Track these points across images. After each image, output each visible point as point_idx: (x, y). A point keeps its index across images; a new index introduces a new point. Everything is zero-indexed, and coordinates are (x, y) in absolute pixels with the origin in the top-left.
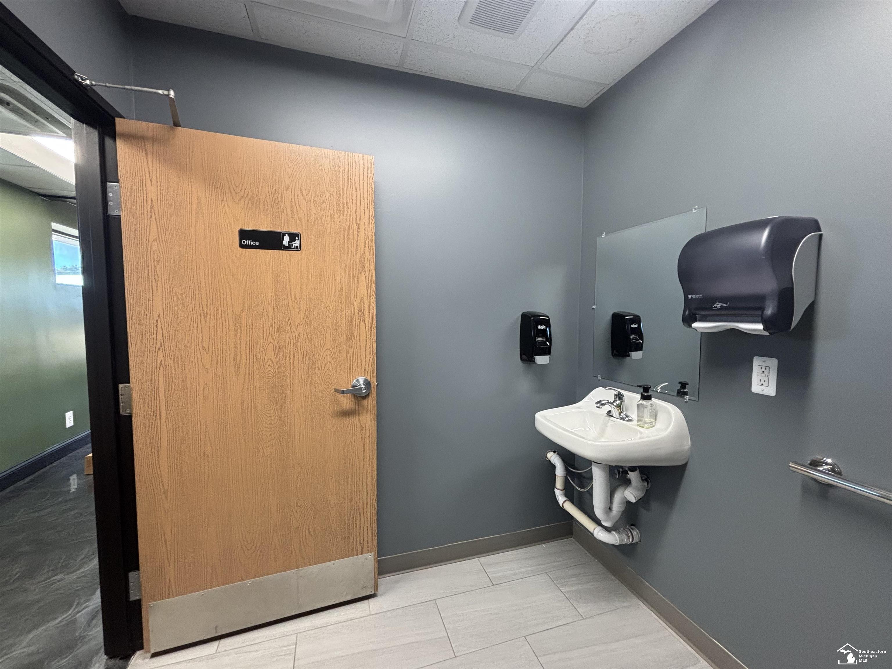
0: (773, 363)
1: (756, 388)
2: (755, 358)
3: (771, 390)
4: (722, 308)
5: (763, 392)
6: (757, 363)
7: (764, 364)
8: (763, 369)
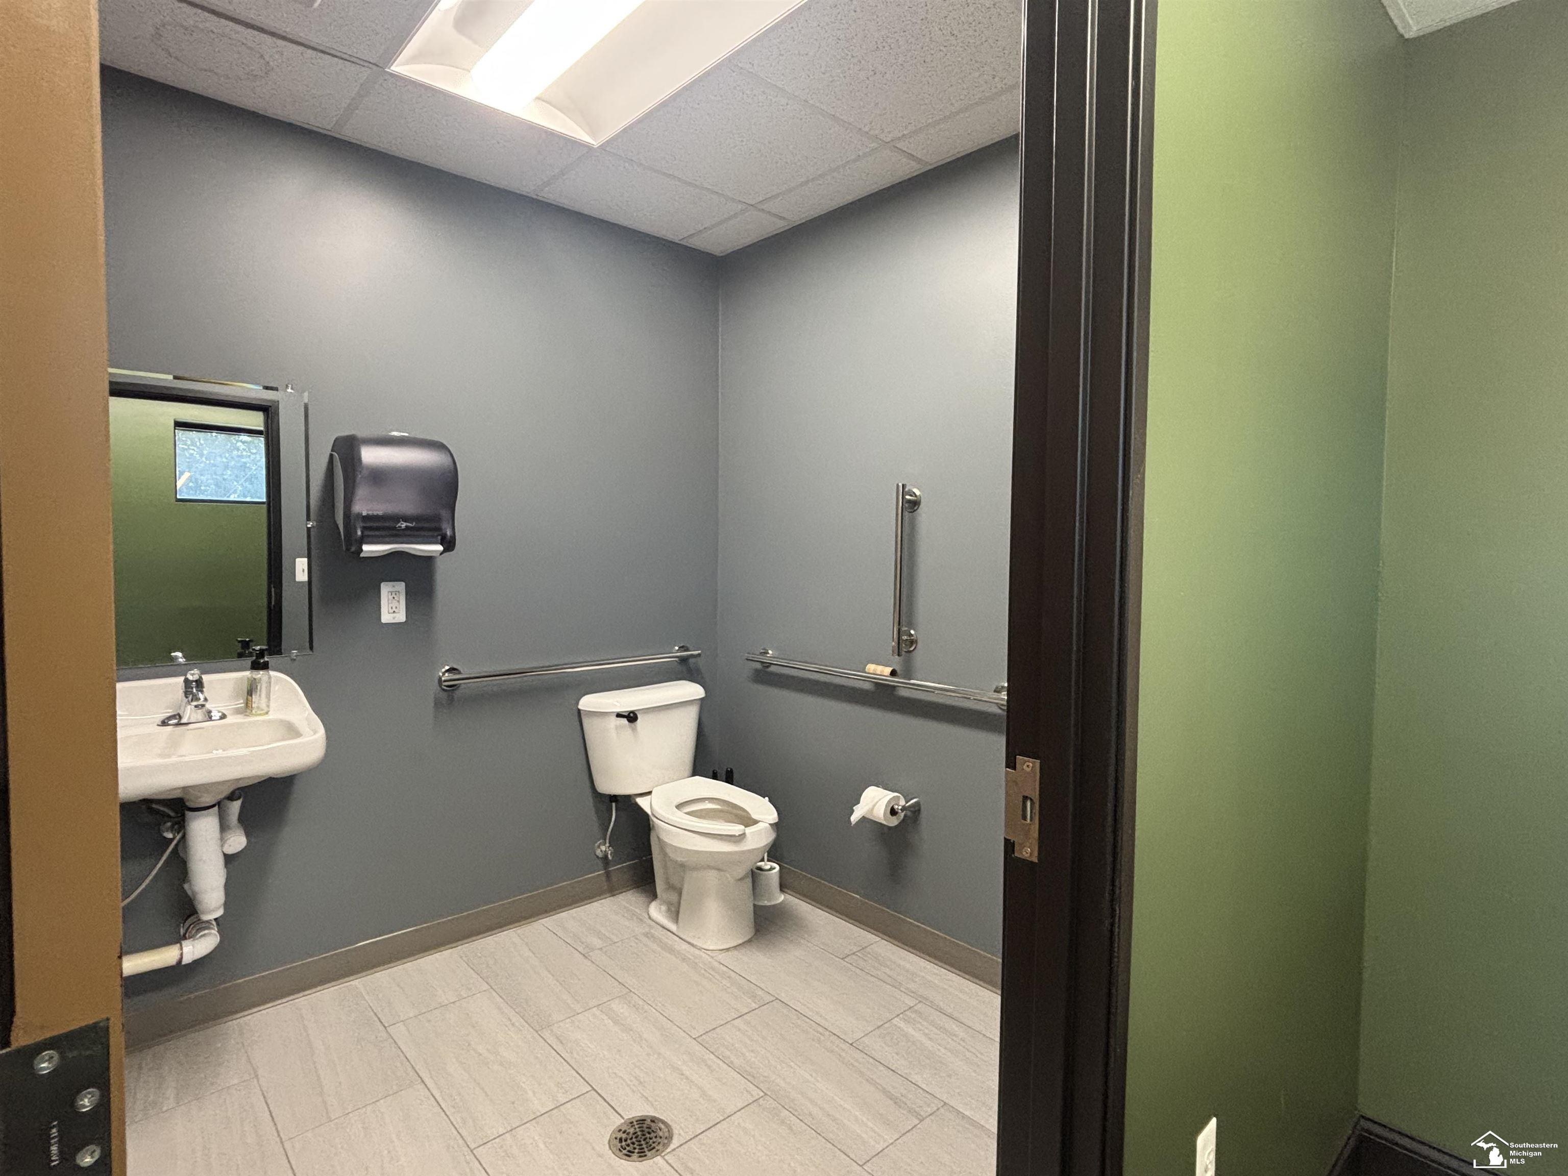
0: (401, 586)
1: (386, 617)
2: (383, 585)
3: (401, 617)
4: (407, 528)
5: (396, 619)
6: (386, 589)
7: (391, 590)
8: (394, 595)
